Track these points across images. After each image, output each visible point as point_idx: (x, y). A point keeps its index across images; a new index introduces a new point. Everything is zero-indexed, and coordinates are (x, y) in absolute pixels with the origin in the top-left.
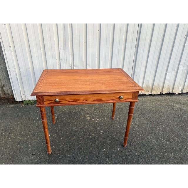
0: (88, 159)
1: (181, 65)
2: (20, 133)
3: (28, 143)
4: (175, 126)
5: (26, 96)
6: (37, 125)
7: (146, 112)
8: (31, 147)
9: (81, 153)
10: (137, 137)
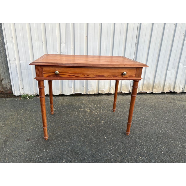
0: (88, 145)
1: (181, 63)
2: (15, 121)
3: (23, 129)
4: (179, 119)
5: (25, 90)
6: (34, 115)
7: (148, 107)
8: (27, 133)
9: (81, 140)
10: (140, 128)
